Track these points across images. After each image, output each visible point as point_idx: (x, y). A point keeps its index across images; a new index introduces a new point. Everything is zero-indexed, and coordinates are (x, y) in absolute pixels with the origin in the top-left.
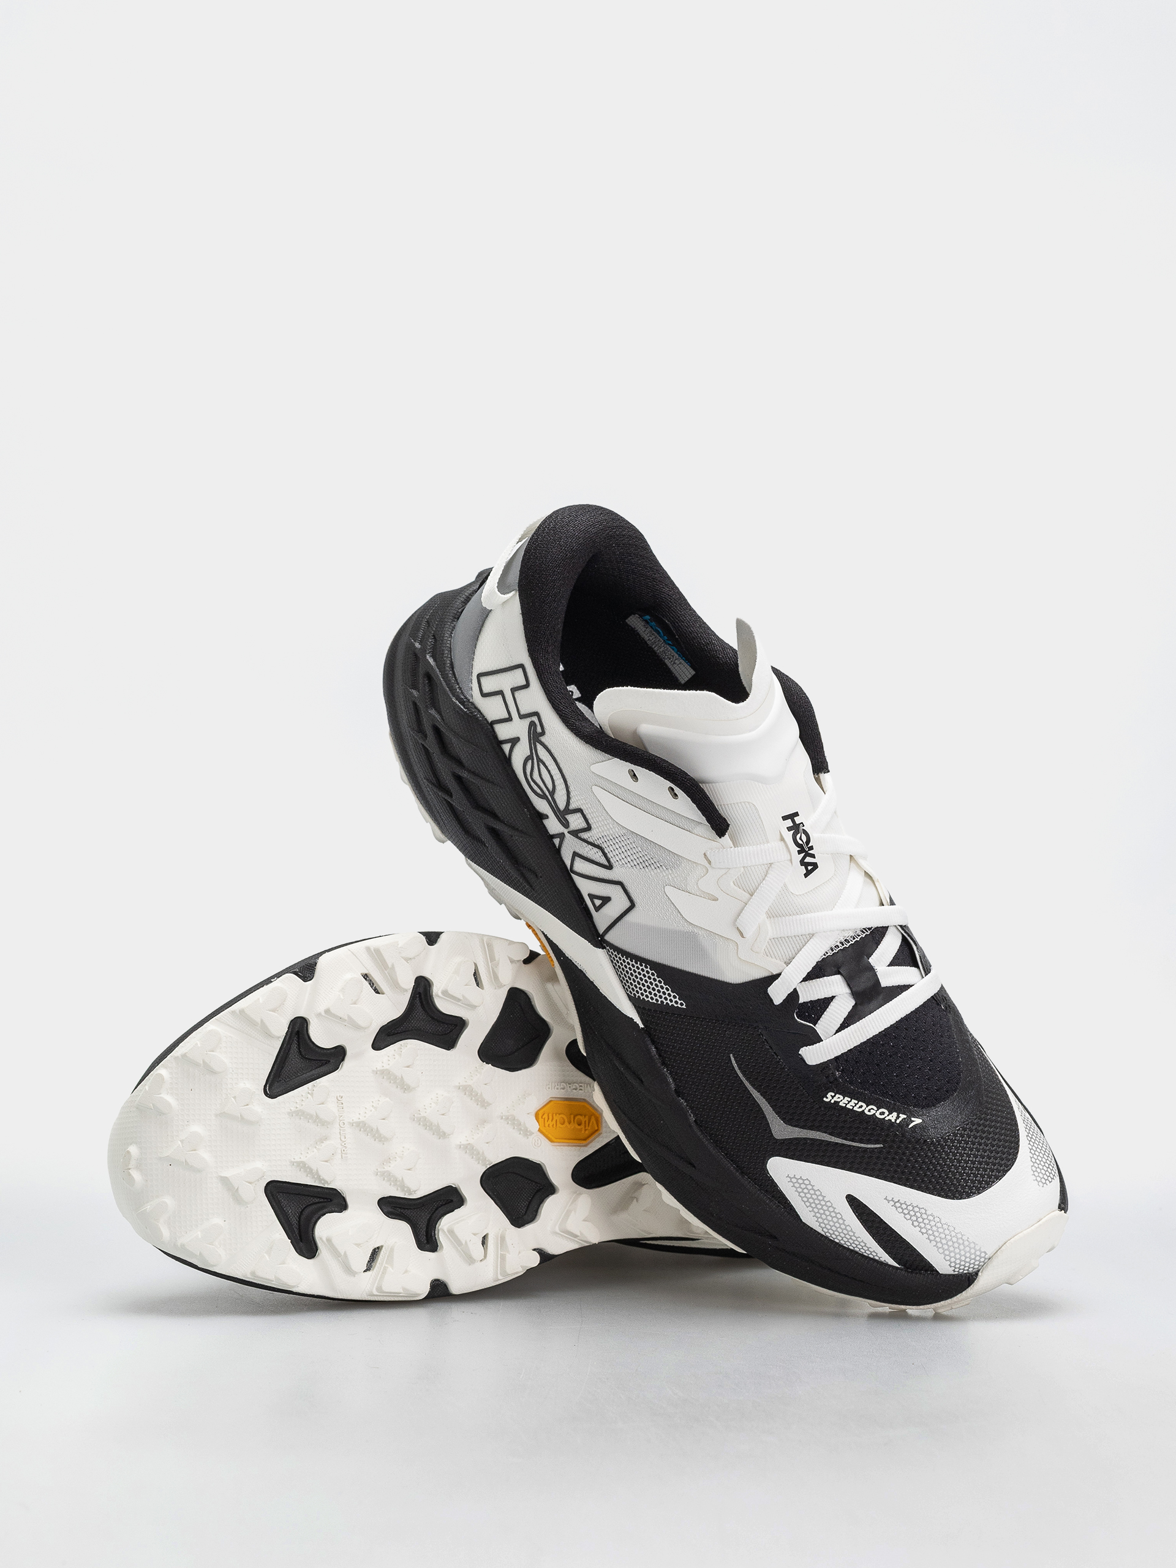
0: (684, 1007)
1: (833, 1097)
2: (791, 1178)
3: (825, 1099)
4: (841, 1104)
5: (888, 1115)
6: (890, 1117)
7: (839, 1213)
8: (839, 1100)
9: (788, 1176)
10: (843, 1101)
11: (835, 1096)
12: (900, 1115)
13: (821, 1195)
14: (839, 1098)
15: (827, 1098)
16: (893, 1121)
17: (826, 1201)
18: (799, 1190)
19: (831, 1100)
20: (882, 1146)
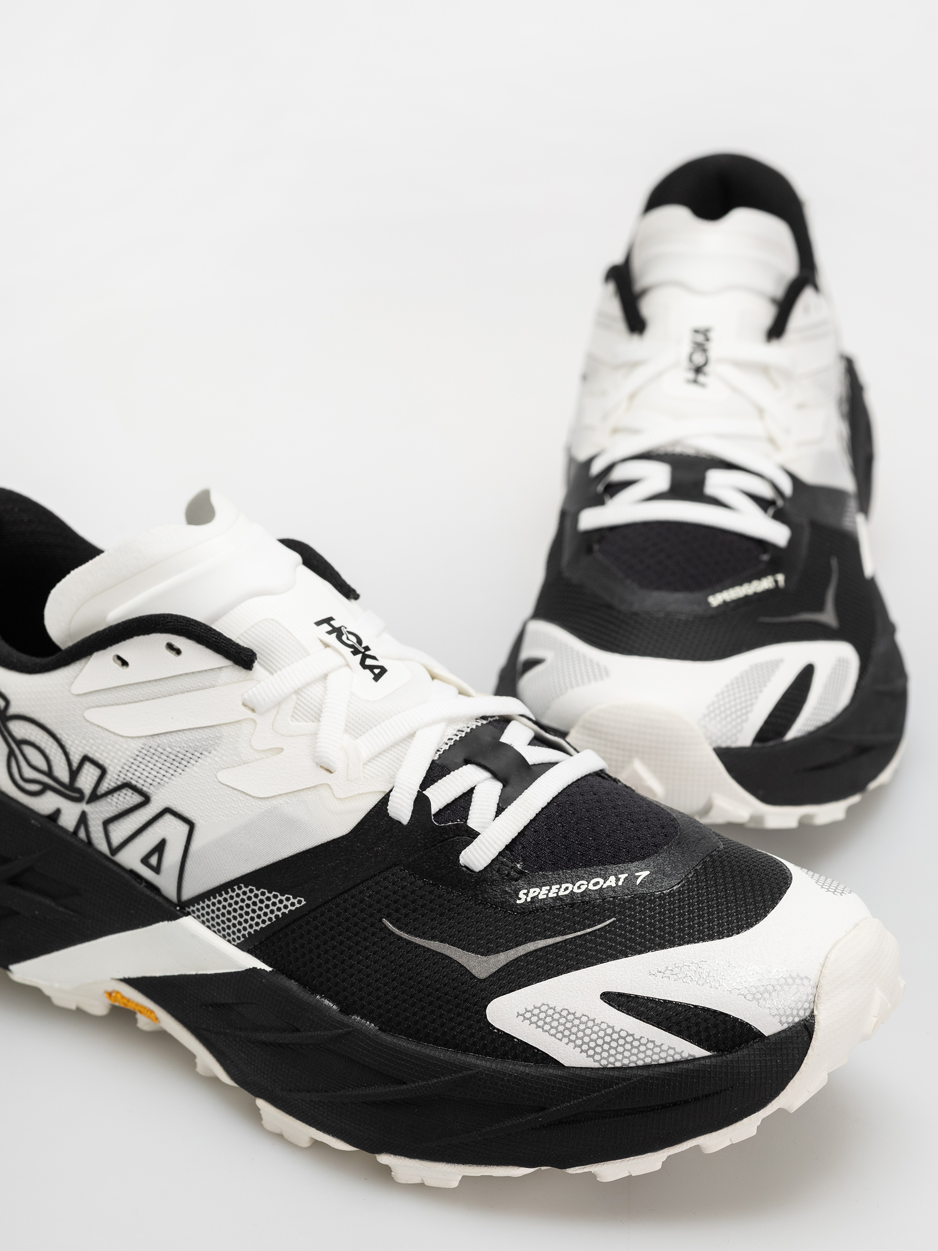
0: (304, 903)
1: (527, 894)
2: (523, 1015)
3: (518, 902)
4: (540, 897)
5: (604, 883)
6: (608, 883)
7: (602, 1022)
8: (536, 894)
9: (519, 1015)
10: (542, 893)
11: (529, 892)
12: (620, 876)
13: (569, 1013)
14: (534, 892)
15: (520, 899)
16: (614, 885)
17: (579, 1018)
18: (541, 1023)
19: (526, 899)
20: (613, 919)
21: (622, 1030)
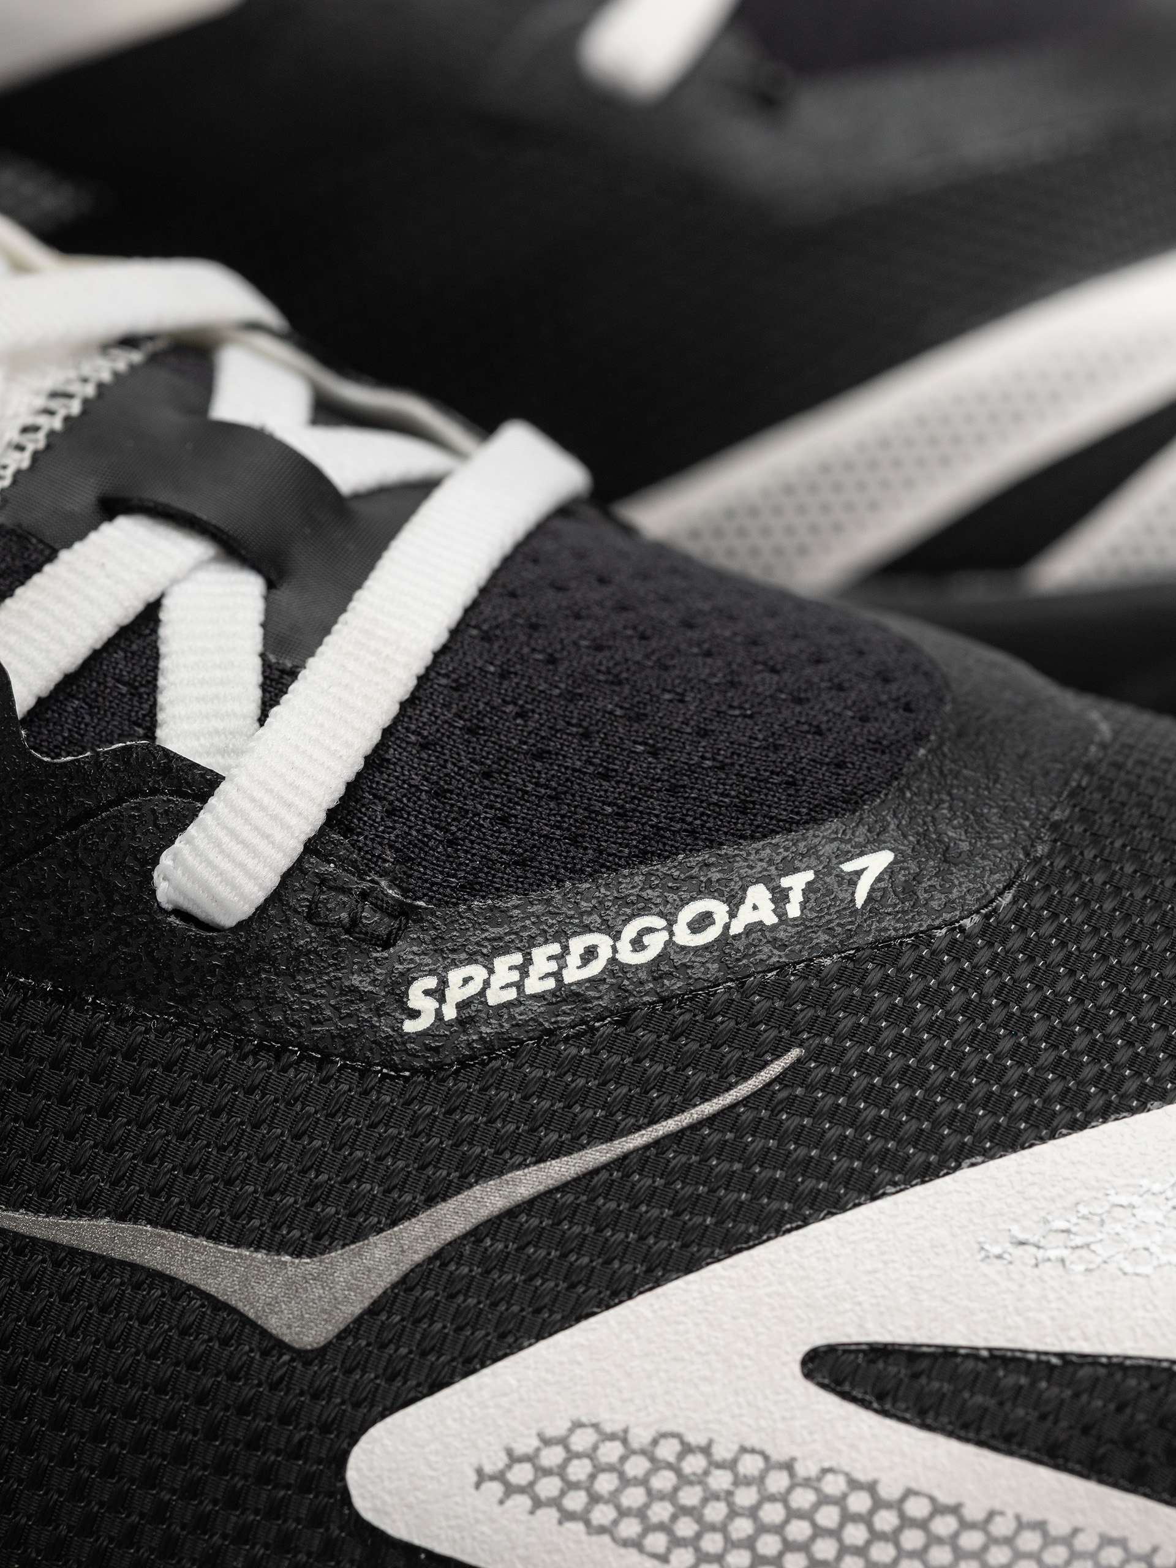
1: (439, 994)
2: (499, 1477)
3: (410, 1026)
4: (494, 997)
5: (732, 915)
6: (746, 916)
7: (825, 1471)
8: (473, 988)
9: (482, 1476)
11: (444, 983)
12: (785, 882)
13: (687, 1449)
14: (466, 981)
15: (415, 1014)
16: (770, 919)
17: (731, 1465)
18: (576, 1501)
19: (439, 1014)
20: (795, 1053)
21: (909, 1493)
